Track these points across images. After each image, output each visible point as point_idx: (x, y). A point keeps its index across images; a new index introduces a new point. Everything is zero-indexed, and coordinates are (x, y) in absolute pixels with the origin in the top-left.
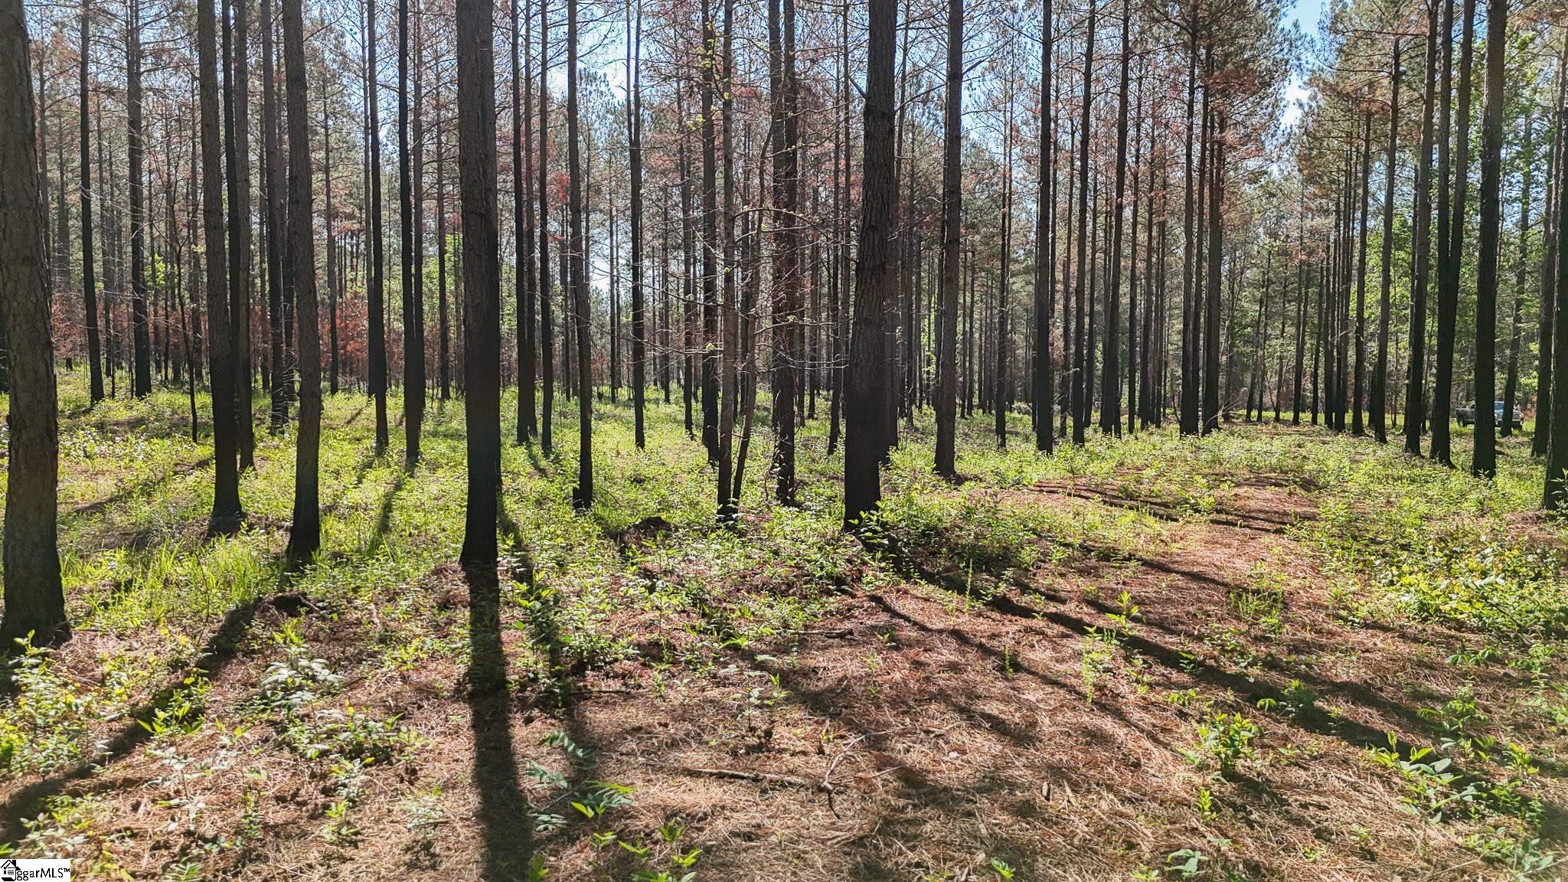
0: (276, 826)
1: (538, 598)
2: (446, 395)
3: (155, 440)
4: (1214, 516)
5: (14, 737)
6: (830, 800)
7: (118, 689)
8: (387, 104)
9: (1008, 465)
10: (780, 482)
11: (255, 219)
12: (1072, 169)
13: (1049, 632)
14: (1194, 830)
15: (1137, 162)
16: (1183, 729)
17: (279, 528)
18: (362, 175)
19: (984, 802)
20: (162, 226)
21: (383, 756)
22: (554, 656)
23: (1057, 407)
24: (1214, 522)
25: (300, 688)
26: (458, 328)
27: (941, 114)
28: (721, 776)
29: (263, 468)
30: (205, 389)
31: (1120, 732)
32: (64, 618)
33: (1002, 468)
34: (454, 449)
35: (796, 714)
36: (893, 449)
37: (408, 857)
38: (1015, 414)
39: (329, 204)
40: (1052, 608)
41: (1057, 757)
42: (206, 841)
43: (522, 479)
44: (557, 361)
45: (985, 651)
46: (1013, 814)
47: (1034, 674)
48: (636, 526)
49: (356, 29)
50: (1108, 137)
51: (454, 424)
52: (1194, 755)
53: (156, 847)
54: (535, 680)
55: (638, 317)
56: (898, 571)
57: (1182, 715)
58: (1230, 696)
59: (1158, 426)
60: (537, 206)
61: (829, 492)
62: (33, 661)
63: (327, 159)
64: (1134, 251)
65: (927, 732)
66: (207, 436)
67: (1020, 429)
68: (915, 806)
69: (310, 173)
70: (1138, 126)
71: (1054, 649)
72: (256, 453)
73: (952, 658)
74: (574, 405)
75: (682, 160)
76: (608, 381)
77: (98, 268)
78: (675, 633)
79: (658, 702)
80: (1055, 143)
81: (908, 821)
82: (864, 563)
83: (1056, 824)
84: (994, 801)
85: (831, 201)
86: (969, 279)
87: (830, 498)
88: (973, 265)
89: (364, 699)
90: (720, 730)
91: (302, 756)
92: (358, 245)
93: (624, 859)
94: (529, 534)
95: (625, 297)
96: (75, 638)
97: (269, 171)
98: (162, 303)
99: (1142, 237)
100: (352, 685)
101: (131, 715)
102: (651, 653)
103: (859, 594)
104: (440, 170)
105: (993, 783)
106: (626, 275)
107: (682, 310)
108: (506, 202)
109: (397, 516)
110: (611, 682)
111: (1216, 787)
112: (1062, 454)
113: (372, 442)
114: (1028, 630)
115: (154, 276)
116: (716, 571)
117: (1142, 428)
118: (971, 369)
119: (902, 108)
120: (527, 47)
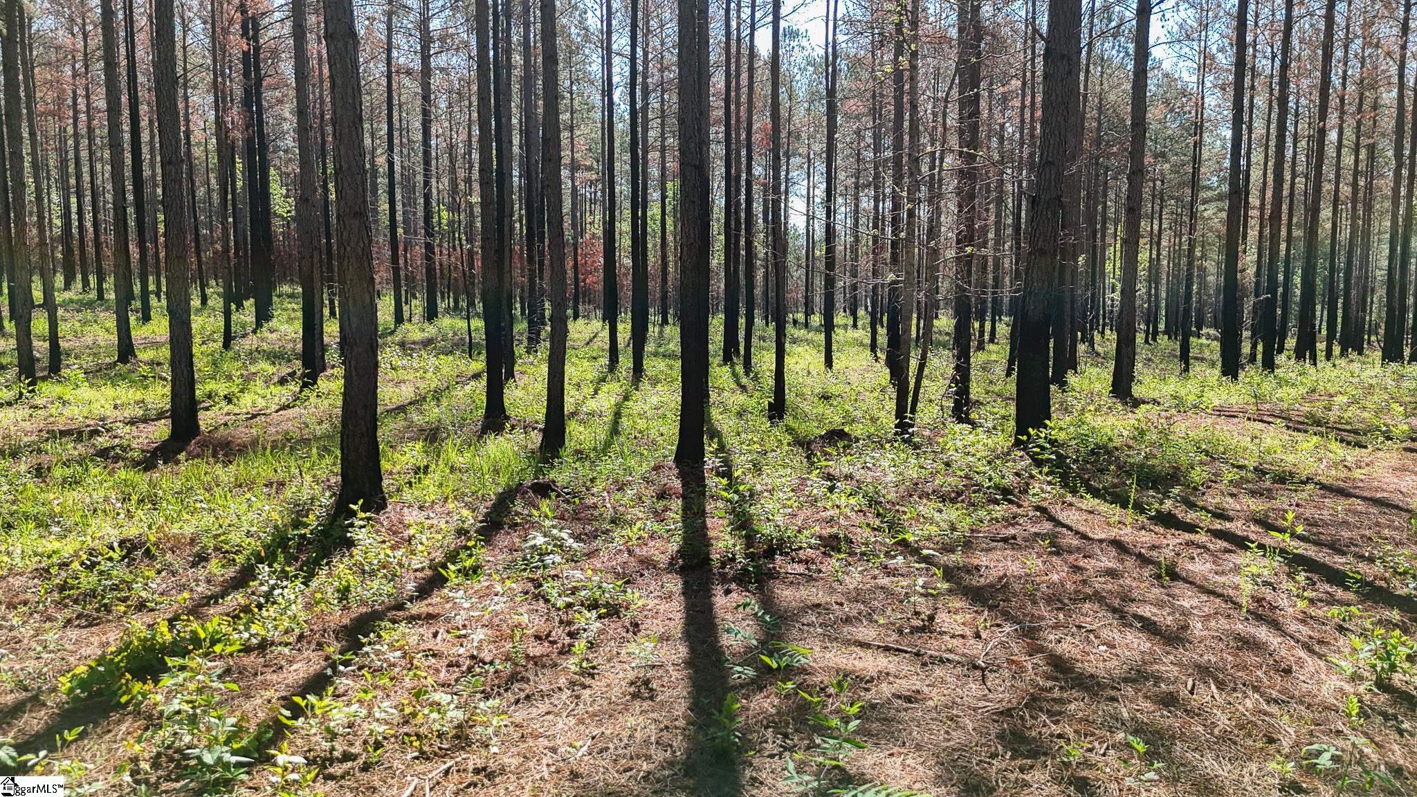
0: (535, 657)
1: (736, 492)
2: (665, 321)
3: (441, 357)
4: (1408, 444)
5: (351, 577)
6: (983, 676)
7: (420, 548)
8: (621, 68)
9: (1189, 390)
10: (956, 401)
11: (516, 173)
12: (1271, 94)
13: (1211, 546)
14: (1339, 733)
15: (1344, 85)
16: (1341, 642)
17: (534, 429)
18: (600, 133)
19: (1130, 691)
20: (446, 181)
21: (613, 611)
22: (750, 540)
23: (1246, 334)
24: (1406, 449)
25: (552, 552)
26: (676, 263)
27: (1131, 47)
28: (887, 649)
29: (522, 380)
30: (478, 315)
31: (1274, 641)
32: (382, 492)
33: (1183, 392)
34: (671, 367)
35: (957, 603)
36: (1070, 372)
37: (632, 689)
38: (1204, 341)
39: (573, 159)
40: (1218, 525)
41: (1206, 657)
42: (485, 663)
43: (726, 394)
44: (758, 291)
45: (1144, 560)
46: (1155, 703)
47: (1191, 583)
48: (822, 437)
49: (596, 6)
50: (1312, 59)
51: (671, 346)
52: (1348, 667)
53: (450, 665)
54: (733, 559)
55: (830, 250)
56: (1065, 485)
57: (1341, 629)
58: (1395, 615)
59: (1360, 354)
60: (744, 153)
61: (1003, 412)
62: (361, 523)
63: (572, 119)
64: (1338, 176)
65: (1079, 627)
66: (479, 353)
67: (1207, 354)
68: (1061, 688)
69: (559, 131)
70: (1346, 47)
71: (1214, 562)
72: (516, 368)
73: (1110, 565)
74: (771, 330)
75: (874, 104)
76: (802, 309)
77: (399, 218)
78: (851, 529)
79: (836, 585)
80: (1253, 69)
81: (1054, 700)
82: (1032, 477)
83: (1198, 715)
84: (1137, 691)
85: (1018, 135)
86: (1157, 208)
87: (1003, 417)
88: (1162, 194)
89: (599, 566)
90: (889, 612)
91: (553, 605)
92: (595, 193)
93: (804, 706)
94: (731, 441)
95: (819, 232)
96: (390, 507)
97: (527, 133)
98: (446, 245)
99: (1348, 160)
100: (590, 555)
101: (430, 568)
102: (831, 544)
103: (1026, 504)
104: (663, 125)
105: (1138, 676)
106: (821, 213)
107: (870, 243)
108: (717, 150)
109: (624, 421)
110: (796, 565)
111: (1367, 697)
112: (1247, 380)
113: (605, 361)
114: (1190, 544)
115: (440, 223)
116: (891, 477)
117: (1342, 354)
118: (1157, 295)
119: (1090, 44)
120: (739, 11)
